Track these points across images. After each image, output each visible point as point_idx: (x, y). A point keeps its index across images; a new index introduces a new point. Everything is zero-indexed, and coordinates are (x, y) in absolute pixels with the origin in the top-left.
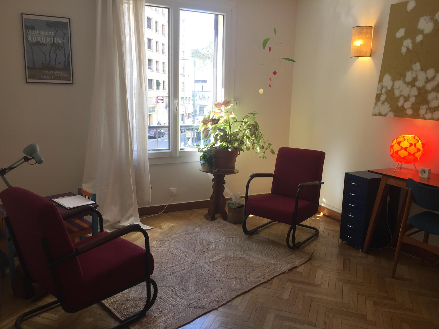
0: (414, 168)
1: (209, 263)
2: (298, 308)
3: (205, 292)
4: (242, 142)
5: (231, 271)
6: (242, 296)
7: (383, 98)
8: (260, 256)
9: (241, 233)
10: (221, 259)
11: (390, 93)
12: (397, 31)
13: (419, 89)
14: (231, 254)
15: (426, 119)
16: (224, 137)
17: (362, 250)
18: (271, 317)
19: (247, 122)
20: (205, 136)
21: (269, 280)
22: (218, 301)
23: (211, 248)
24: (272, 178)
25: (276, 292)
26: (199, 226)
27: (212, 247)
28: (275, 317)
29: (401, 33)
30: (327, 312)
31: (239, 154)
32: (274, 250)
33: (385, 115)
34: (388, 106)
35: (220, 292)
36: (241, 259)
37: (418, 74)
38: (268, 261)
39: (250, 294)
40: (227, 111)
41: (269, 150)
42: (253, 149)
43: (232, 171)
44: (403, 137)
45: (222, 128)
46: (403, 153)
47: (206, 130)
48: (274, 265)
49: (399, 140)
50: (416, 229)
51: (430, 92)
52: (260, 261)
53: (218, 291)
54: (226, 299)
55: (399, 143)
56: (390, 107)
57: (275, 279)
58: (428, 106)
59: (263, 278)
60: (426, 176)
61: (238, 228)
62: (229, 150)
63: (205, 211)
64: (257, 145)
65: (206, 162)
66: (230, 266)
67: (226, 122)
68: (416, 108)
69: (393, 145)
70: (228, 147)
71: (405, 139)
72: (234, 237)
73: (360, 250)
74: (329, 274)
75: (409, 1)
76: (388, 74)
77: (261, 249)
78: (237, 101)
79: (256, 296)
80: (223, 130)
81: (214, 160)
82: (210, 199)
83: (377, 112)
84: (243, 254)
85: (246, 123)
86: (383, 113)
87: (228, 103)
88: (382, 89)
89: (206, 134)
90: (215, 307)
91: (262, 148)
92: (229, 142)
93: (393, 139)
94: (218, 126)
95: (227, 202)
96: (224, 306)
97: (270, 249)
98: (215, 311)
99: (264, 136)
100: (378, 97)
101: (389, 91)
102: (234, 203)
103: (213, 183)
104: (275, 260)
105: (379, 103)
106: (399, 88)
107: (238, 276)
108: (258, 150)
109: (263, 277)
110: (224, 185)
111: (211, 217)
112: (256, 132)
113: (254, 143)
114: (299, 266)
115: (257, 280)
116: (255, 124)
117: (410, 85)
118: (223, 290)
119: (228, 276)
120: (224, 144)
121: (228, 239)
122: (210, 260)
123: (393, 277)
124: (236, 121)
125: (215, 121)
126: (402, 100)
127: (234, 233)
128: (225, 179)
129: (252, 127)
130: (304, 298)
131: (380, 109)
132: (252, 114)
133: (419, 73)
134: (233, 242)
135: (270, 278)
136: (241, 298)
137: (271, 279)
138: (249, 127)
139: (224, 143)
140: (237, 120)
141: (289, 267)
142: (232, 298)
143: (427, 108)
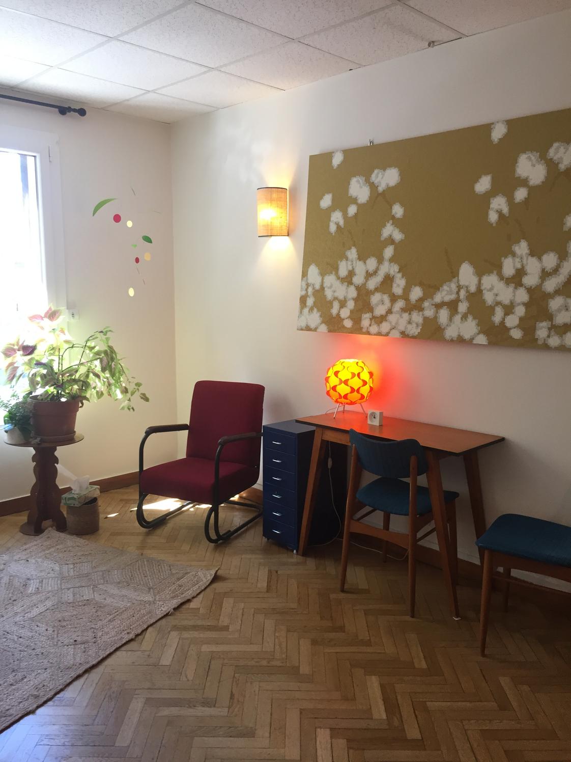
0: (362, 411)
1: (22, 623)
2: (186, 677)
3: (10, 683)
4: (85, 385)
5: (66, 630)
6: (86, 676)
7: (310, 302)
8: (124, 592)
9: (91, 552)
10: (47, 610)
11: (319, 293)
12: (321, 198)
13: (358, 288)
14: (69, 596)
15: (372, 335)
16: (48, 377)
17: (297, 551)
18: (137, 705)
19: (93, 348)
20: (8, 378)
21: (137, 635)
22: (37, 697)
23: (29, 592)
24: (187, 431)
25: (149, 656)
26: (8, 549)
27: (31, 589)
28: (145, 703)
29: (326, 201)
30: (236, 675)
31: (81, 407)
32: (150, 576)
33: (315, 330)
34: (319, 314)
35: (42, 677)
36: (88, 602)
37: (354, 265)
38: (138, 598)
39: (101, 669)
40: (54, 329)
41: (137, 394)
42: (110, 395)
43: (69, 438)
44: (342, 364)
45: (44, 361)
46: (343, 389)
47: (11, 367)
48: (150, 603)
49: (336, 369)
50: (368, 509)
51: (372, 293)
52: (123, 601)
53: (38, 676)
54: (53, 688)
55: (336, 373)
56: (321, 316)
57: (150, 629)
58: (371, 314)
59: (128, 633)
60: (376, 422)
61: (86, 543)
62: (63, 400)
63: (23, 518)
64: (116, 387)
65: (15, 426)
66: (64, 620)
67: (52, 350)
68: (356, 317)
69: (329, 377)
70: (59, 396)
71: (344, 367)
72: (78, 561)
73: (295, 551)
74: (243, 604)
75: (333, 152)
76: (313, 264)
77: (128, 576)
78: (73, 309)
79: (111, 672)
80: (48, 366)
81: (32, 421)
82: (30, 495)
83: (303, 325)
84: (93, 593)
85: (91, 348)
86: (313, 326)
87: (55, 315)
88: (307, 288)
89: (11, 374)
90: (31, 709)
91: (125, 391)
92: (59, 385)
93: (327, 368)
94: (37, 358)
95: (64, 496)
96: (50, 703)
97: (144, 574)
98: (30, 717)
99: (128, 369)
100: (303, 300)
101: (317, 291)
102: (75, 496)
103: (35, 463)
104: (152, 593)
105: (306, 310)
106: (331, 287)
107: (79, 639)
108: (119, 395)
109: (129, 631)
110: (56, 464)
111: (35, 528)
112: (111, 365)
113: (109, 385)
114: (194, 598)
115: (117, 638)
116: (108, 350)
117: (346, 282)
118: (48, 671)
119: (59, 643)
120: (51, 390)
121: (65, 568)
122: (26, 615)
123: (343, 591)
124: (72, 347)
125: (29, 350)
126: (336, 305)
127: (79, 554)
128: (56, 453)
129: (103, 355)
130: (198, 658)
131: (307, 319)
132: (102, 332)
133: (356, 263)
134: (75, 572)
135: (139, 631)
136: (82, 680)
137: (143, 631)
138: (98, 357)
139: (50, 387)
140: (73, 345)
141: (175, 602)
142: (65, 683)
143: (371, 317)
